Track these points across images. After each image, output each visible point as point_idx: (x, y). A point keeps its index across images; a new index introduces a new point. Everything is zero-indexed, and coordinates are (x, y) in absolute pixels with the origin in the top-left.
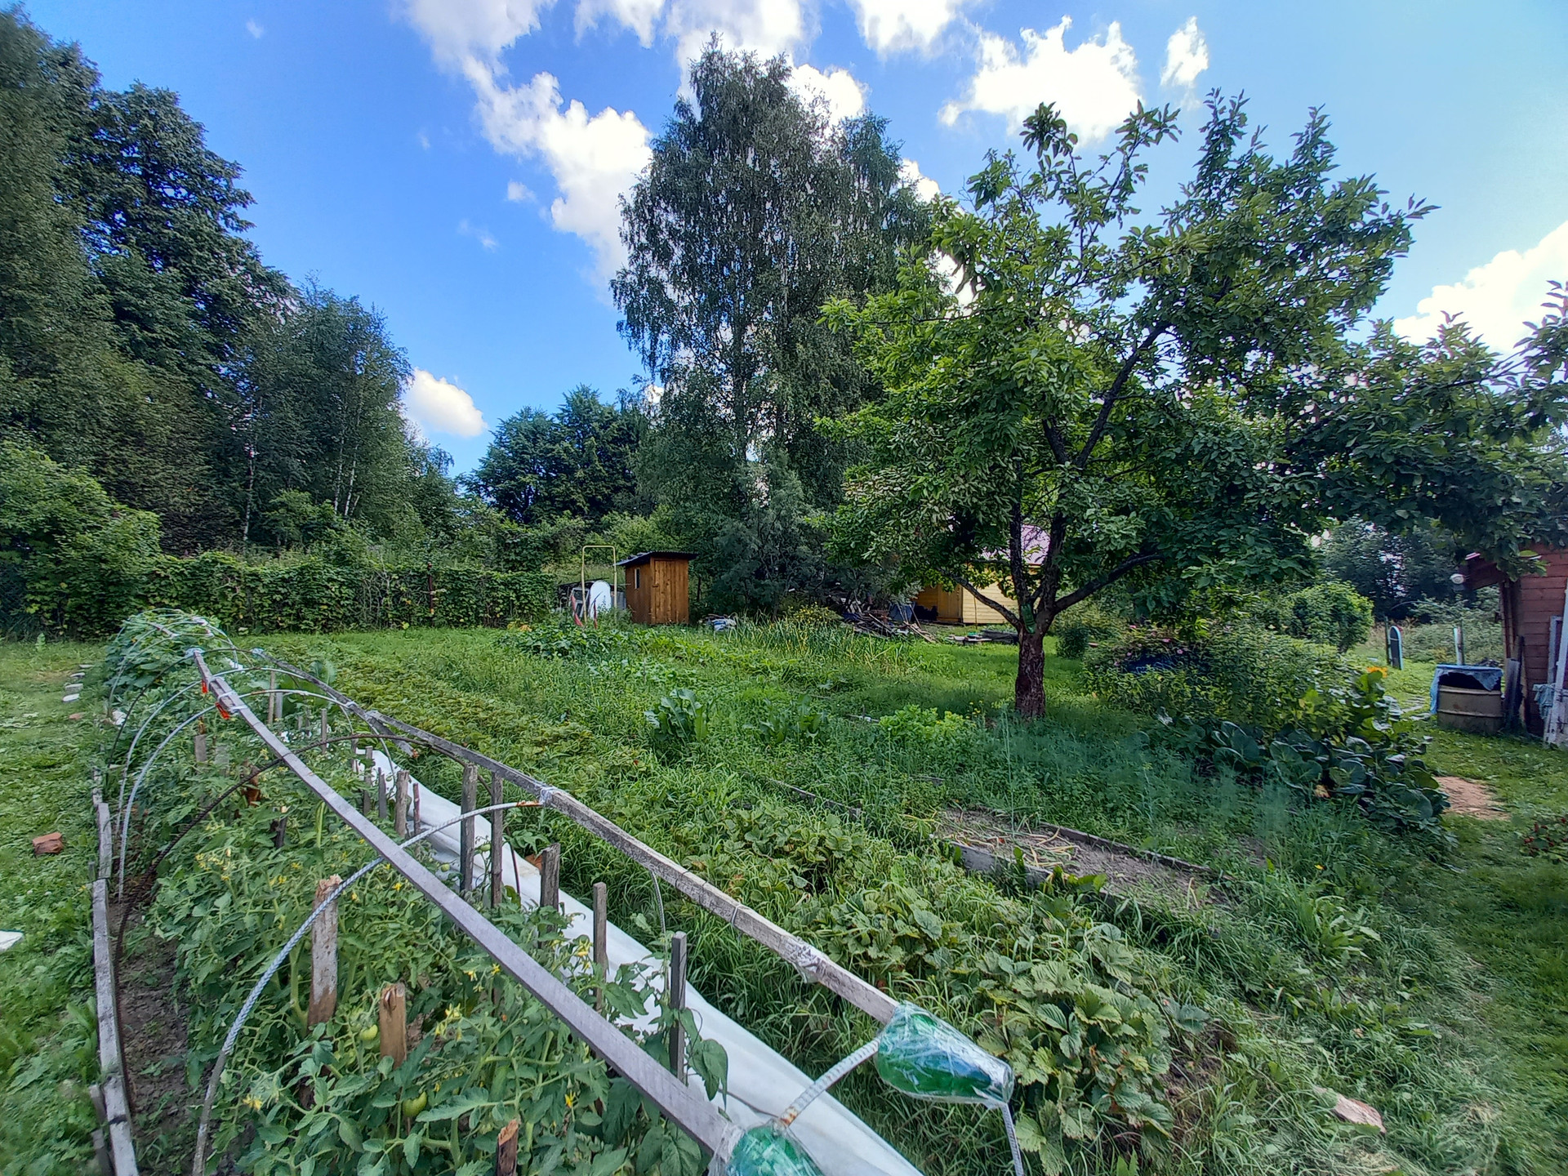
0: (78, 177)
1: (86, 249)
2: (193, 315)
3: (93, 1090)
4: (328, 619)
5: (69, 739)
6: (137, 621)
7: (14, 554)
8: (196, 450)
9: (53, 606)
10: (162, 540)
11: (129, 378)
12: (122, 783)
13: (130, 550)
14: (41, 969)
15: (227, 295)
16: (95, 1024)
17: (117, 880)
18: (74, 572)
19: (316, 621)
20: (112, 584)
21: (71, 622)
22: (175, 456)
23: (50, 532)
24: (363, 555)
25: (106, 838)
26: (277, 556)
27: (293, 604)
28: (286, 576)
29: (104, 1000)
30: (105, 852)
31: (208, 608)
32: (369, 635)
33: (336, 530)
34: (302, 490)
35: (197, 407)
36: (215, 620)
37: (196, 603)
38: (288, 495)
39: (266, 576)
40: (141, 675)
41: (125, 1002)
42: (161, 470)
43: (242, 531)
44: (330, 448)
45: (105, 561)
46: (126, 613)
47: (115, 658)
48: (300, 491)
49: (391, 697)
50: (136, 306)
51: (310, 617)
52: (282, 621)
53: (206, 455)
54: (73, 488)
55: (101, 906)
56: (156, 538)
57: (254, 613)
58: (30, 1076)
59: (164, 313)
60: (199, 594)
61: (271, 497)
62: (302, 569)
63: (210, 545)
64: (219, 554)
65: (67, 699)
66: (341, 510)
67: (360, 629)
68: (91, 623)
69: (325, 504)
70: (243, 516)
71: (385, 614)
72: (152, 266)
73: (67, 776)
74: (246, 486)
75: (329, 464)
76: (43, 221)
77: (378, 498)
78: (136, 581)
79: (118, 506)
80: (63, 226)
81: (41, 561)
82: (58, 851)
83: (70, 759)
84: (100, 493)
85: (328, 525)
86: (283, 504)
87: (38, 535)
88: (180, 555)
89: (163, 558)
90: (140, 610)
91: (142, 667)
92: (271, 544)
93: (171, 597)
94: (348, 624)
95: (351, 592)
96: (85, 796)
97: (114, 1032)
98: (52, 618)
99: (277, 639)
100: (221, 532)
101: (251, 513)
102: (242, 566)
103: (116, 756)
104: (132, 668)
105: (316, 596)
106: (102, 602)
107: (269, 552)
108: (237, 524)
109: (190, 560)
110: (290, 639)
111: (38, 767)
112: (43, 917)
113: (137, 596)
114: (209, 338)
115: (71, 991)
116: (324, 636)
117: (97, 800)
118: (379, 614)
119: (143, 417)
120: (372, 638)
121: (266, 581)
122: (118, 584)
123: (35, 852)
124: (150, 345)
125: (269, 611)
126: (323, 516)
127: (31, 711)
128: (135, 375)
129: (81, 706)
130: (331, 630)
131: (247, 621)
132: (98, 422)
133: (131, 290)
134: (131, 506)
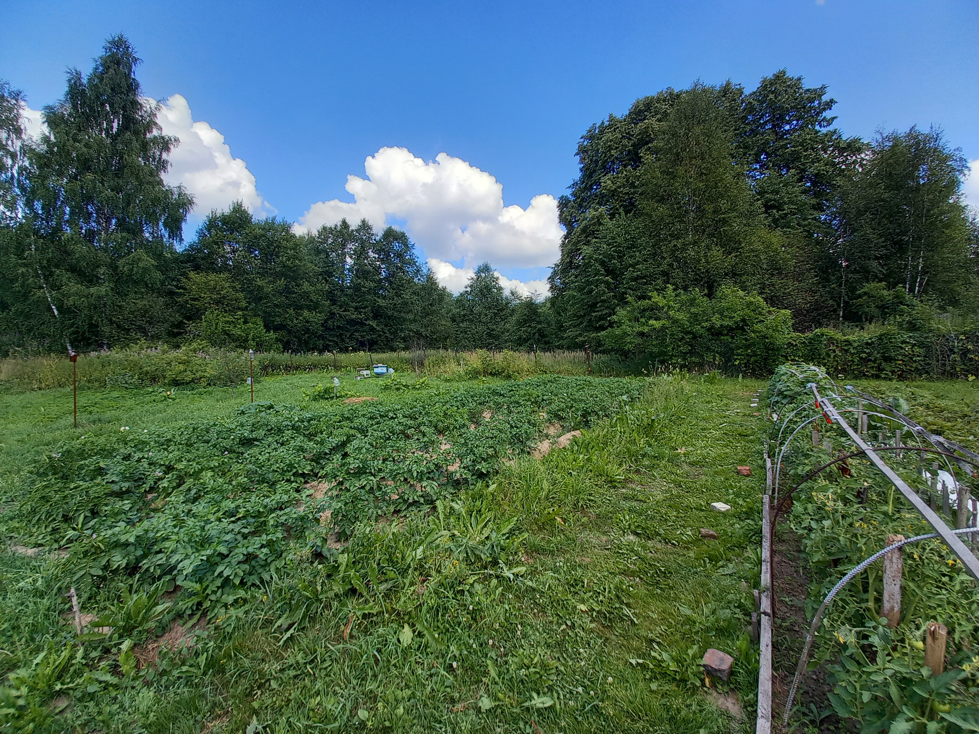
0: (741, 148)
1: (749, 181)
2: (804, 192)
3: (756, 592)
4: (903, 371)
5: (753, 424)
6: (783, 369)
7: (728, 337)
8: (809, 270)
9: (745, 361)
10: (793, 325)
11: (774, 240)
12: (777, 450)
13: (778, 331)
14: (737, 526)
15: (823, 170)
16: (760, 562)
17: (774, 498)
18: (753, 344)
19: (893, 372)
20: (770, 350)
21: (753, 369)
22: (799, 276)
23: (742, 327)
24: (932, 322)
25: (769, 475)
26: (863, 328)
27: (876, 360)
28: (869, 341)
29: (766, 554)
30: (769, 482)
31: (819, 362)
32: (940, 384)
33: (908, 306)
34: (880, 281)
35: (808, 245)
36: (823, 369)
37: (812, 360)
38: (871, 286)
39: (855, 341)
40: (785, 397)
41: (776, 559)
42: (792, 285)
43: (839, 315)
44: (901, 248)
45: (767, 338)
46: (777, 365)
47: (773, 387)
48: (878, 283)
49: (958, 433)
50: (775, 200)
51: (888, 369)
52: (867, 372)
53: (815, 272)
54: (751, 303)
55: (766, 507)
56: (790, 324)
57: (848, 365)
58: (727, 571)
59: (788, 198)
60: (813, 354)
61: (857, 290)
62: (881, 335)
63: (820, 325)
64: (825, 330)
65: (752, 405)
66: (912, 290)
67: (930, 379)
68: (762, 370)
69: (897, 288)
70: (839, 305)
71: (953, 368)
72: (781, 174)
73: (752, 441)
74: (840, 285)
75: (901, 258)
76: (729, 177)
77: (944, 276)
78: (781, 348)
79: (771, 309)
80: (738, 176)
81: (739, 340)
82: (748, 476)
83: (753, 434)
84: (763, 303)
85: (902, 303)
86: (865, 293)
87: (738, 328)
88: (803, 333)
89: (794, 334)
90: (784, 363)
91: (785, 393)
92: (858, 321)
93: (799, 356)
94: (920, 375)
95: (921, 350)
96: (760, 453)
97: (769, 570)
98: (745, 367)
99: (864, 383)
100: (825, 317)
101: (844, 302)
102: (839, 336)
103: (774, 436)
104: (780, 393)
105: (893, 354)
106: (766, 359)
107: (857, 326)
108: (835, 311)
109: (809, 335)
110: (874, 383)
111: (740, 435)
112: (740, 503)
113: (782, 356)
114: (814, 201)
115: (750, 542)
116: (900, 383)
117: (765, 456)
118: (948, 368)
119: (781, 259)
120: (941, 386)
121: (856, 345)
122: (773, 350)
123: (738, 473)
124: (782, 218)
125: (858, 365)
126: (897, 297)
127: (737, 409)
128: (776, 238)
129: (759, 410)
130: (906, 379)
131: (844, 371)
132: (761, 267)
133: (772, 192)
134: (778, 308)
